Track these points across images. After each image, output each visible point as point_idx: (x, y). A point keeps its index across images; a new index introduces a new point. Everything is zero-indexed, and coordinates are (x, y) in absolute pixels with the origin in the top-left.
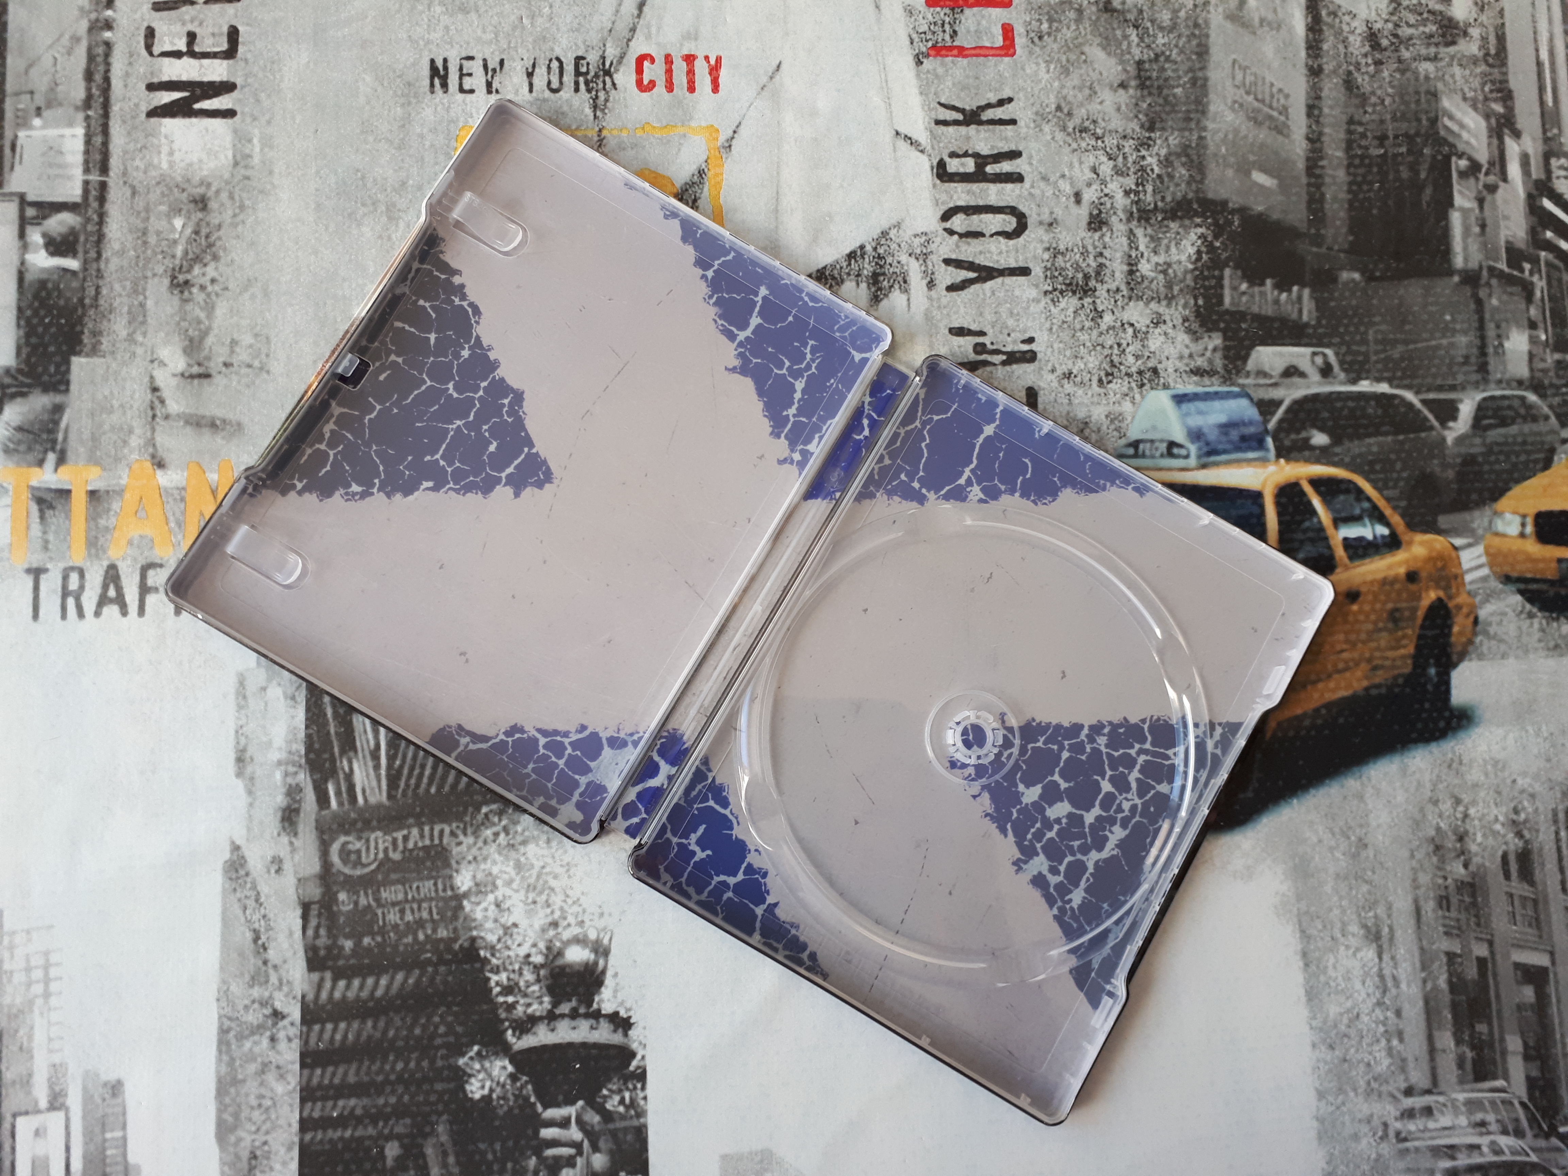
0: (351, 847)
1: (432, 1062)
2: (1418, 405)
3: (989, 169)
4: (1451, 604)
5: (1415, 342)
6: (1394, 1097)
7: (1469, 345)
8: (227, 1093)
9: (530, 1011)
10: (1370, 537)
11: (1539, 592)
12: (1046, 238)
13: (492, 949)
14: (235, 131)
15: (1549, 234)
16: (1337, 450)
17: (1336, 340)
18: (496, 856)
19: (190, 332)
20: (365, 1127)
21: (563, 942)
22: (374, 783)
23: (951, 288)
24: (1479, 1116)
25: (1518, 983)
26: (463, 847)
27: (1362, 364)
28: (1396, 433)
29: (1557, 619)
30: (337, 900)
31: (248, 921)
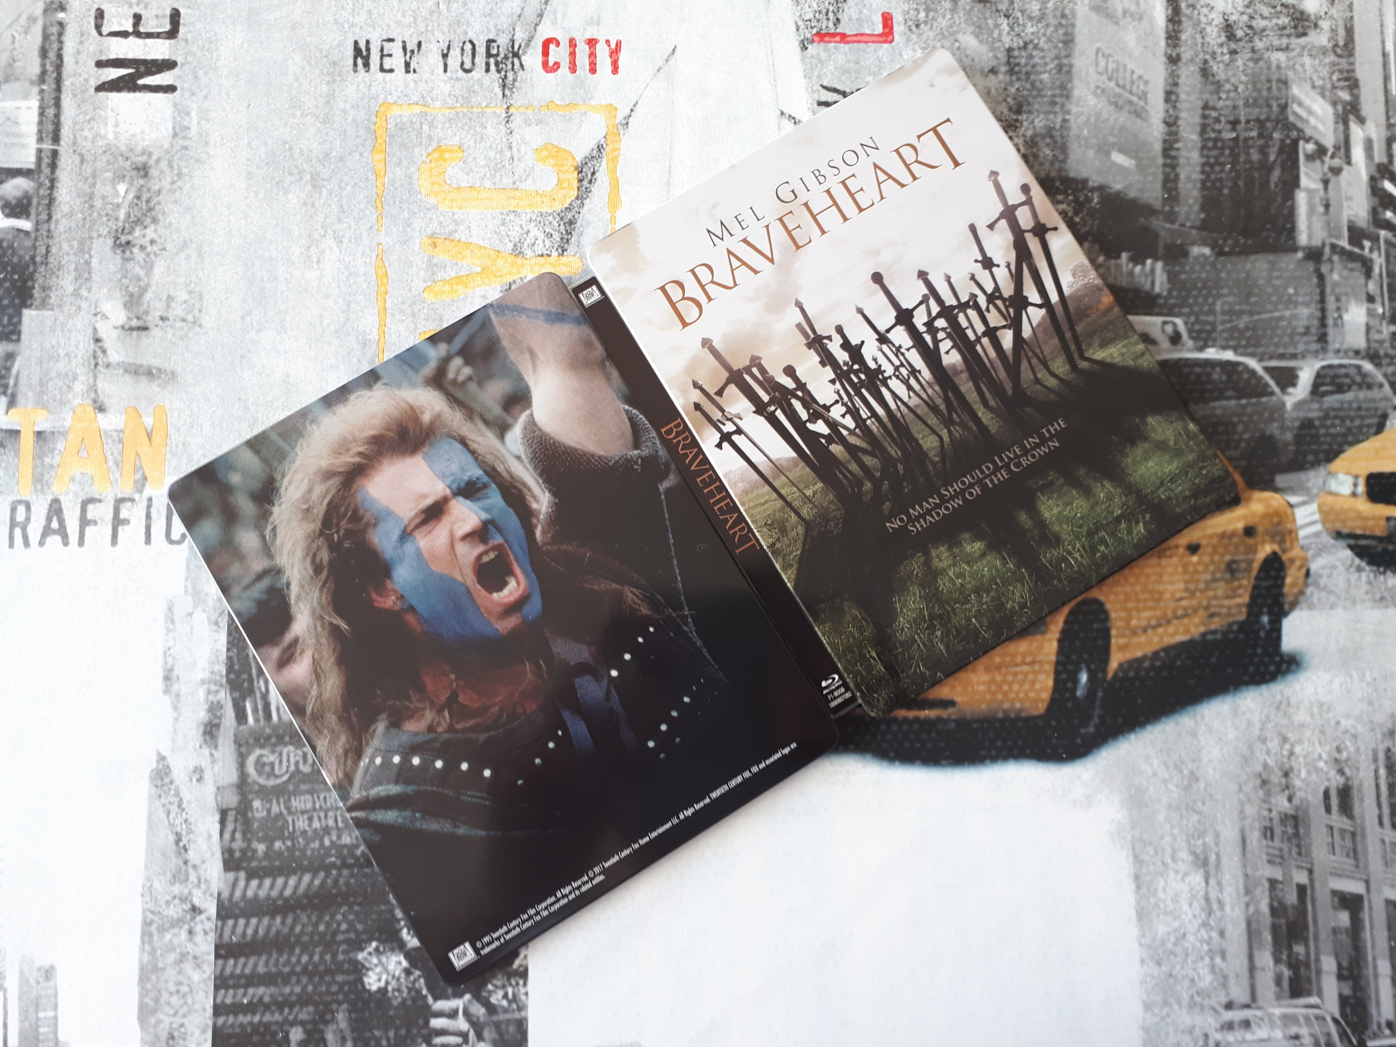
0: (265, 759)
1: (334, 956)
2: (1260, 372)
4: (1285, 558)
5: (1259, 313)
6: (1215, 1010)
7: (1311, 316)
8: (148, 979)
11: (1368, 548)
14: (175, 105)
15: (1388, 213)
17: (1186, 310)
19: (131, 288)
20: (272, 1013)
24: (1294, 1030)
25: (1335, 908)
27: (1210, 332)
28: (1239, 398)
29: (1384, 573)
30: (251, 807)
31: (171, 825)
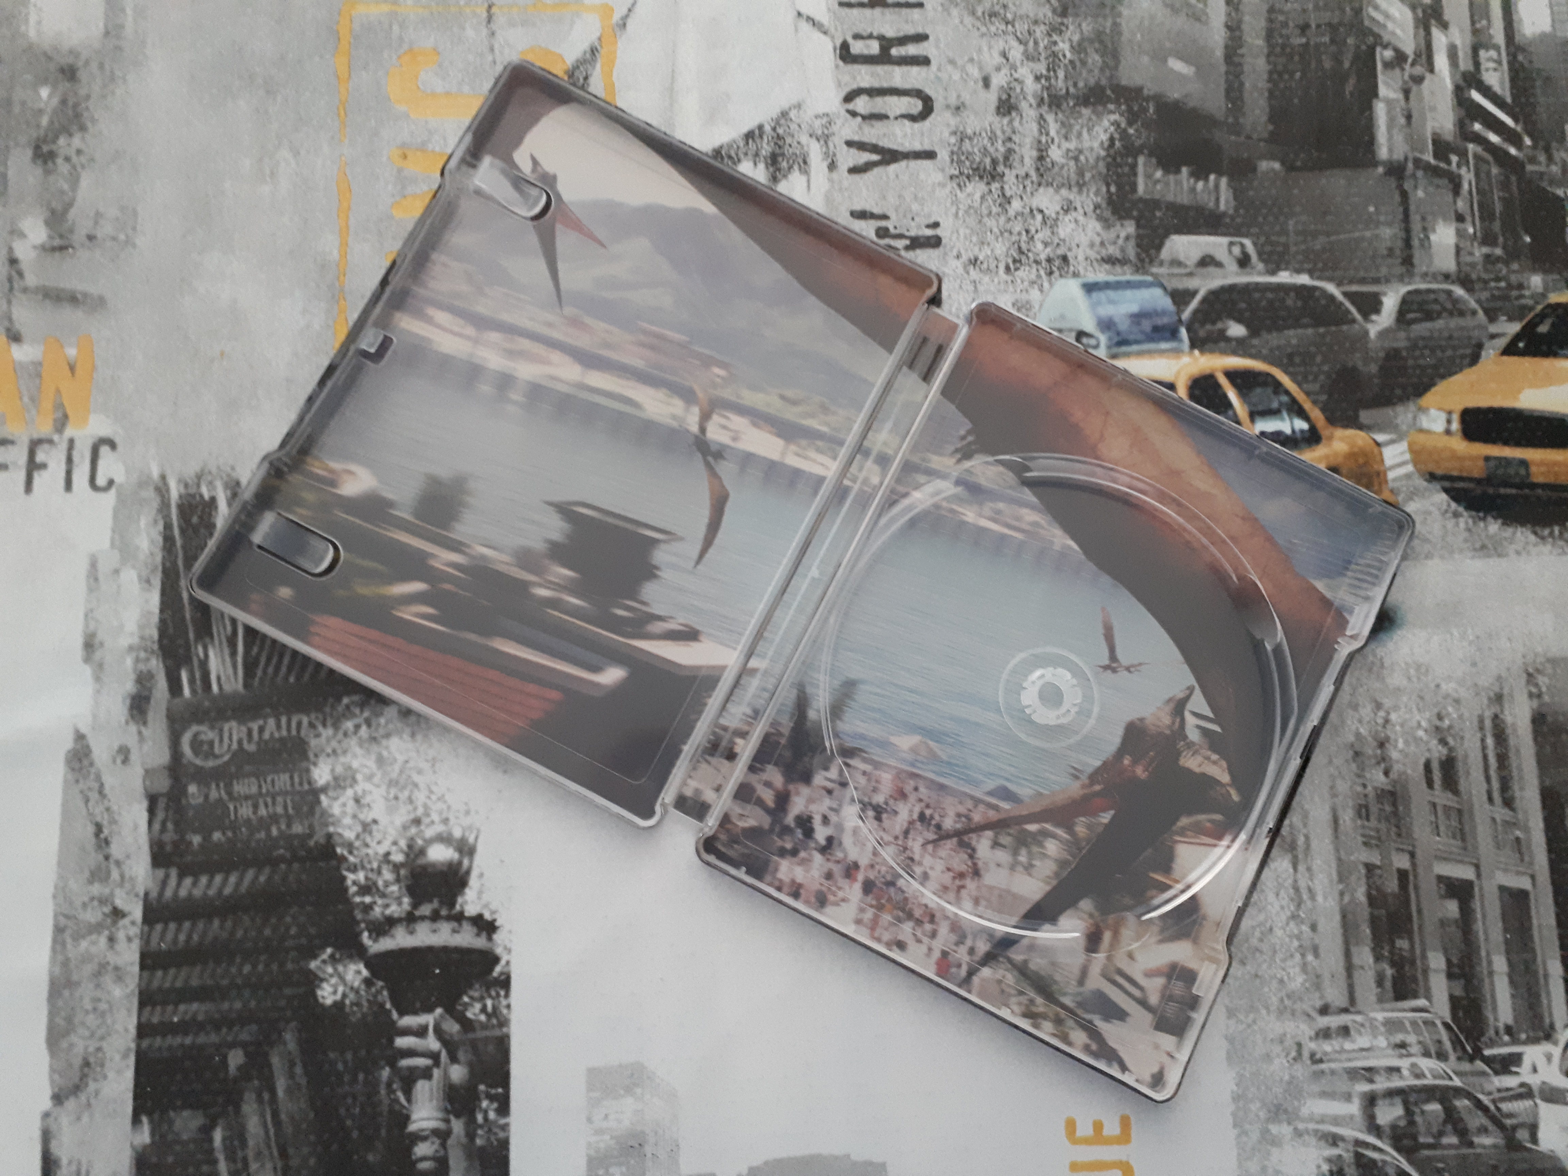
0: (203, 737)
2: (1340, 297)
3: (894, 52)
5: (1337, 233)
6: (1309, 1015)
7: (1394, 237)
8: (60, 995)
9: (388, 912)
10: (1288, 431)
11: (1465, 490)
12: (953, 121)
13: (350, 847)
15: (1477, 127)
16: (1255, 342)
17: (1254, 230)
18: (358, 751)
19: (54, 204)
20: (207, 1033)
21: (425, 840)
22: (230, 671)
23: (854, 170)
24: (1399, 1037)
25: (1442, 897)
26: (323, 739)
27: (1282, 255)
28: (1317, 326)
29: (1484, 519)
30: (186, 792)
31: (90, 814)
